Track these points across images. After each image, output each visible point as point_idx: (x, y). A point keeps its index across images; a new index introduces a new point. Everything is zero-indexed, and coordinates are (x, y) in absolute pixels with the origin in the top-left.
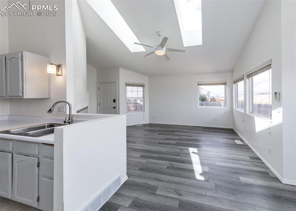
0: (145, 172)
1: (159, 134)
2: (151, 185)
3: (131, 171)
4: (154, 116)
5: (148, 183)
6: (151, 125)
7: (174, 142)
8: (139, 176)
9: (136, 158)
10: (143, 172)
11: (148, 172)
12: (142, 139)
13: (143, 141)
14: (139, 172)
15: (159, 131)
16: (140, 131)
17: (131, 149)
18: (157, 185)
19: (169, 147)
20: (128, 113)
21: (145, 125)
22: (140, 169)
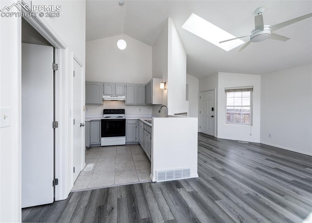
0: (216, 182)
1: (267, 159)
2: (215, 194)
3: (205, 174)
4: (270, 135)
5: (213, 191)
6: (262, 146)
7: (290, 179)
8: (209, 182)
9: (216, 168)
10: (214, 181)
11: (220, 184)
12: (235, 156)
13: (235, 158)
14: (211, 179)
15: (272, 156)
16: (239, 148)
17: (215, 159)
18: (221, 198)
19: (272, 179)
20: (227, 124)
21: (250, 144)
22: (213, 178)
